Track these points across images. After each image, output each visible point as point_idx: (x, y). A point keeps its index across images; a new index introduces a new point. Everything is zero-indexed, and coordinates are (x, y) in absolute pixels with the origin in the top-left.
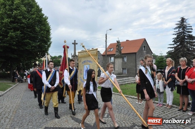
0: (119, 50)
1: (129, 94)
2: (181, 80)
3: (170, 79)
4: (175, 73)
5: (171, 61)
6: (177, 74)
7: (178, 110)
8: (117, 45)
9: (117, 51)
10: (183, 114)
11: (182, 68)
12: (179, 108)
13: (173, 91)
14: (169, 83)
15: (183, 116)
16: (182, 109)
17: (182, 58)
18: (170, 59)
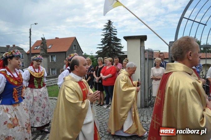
0: (44, 48)
1: (53, 96)
2: (98, 78)
3: (90, 77)
4: (93, 72)
5: (90, 60)
6: (95, 72)
7: (97, 105)
8: (41, 42)
9: (42, 50)
10: (100, 108)
11: (99, 67)
12: (97, 103)
13: (92, 89)
14: (88, 81)
15: (99, 109)
16: (100, 103)
17: (99, 58)
18: (89, 58)
